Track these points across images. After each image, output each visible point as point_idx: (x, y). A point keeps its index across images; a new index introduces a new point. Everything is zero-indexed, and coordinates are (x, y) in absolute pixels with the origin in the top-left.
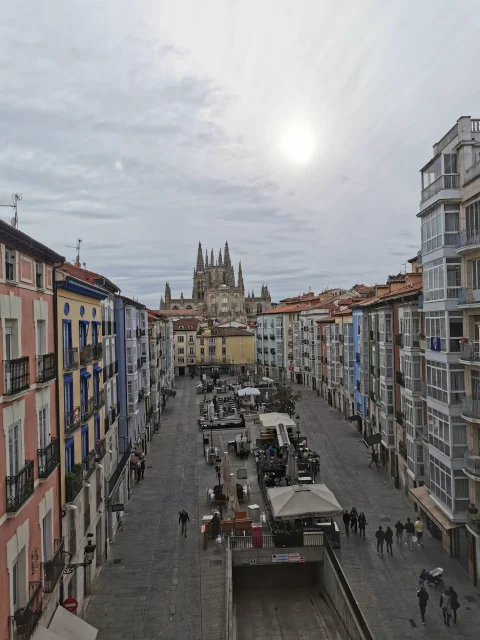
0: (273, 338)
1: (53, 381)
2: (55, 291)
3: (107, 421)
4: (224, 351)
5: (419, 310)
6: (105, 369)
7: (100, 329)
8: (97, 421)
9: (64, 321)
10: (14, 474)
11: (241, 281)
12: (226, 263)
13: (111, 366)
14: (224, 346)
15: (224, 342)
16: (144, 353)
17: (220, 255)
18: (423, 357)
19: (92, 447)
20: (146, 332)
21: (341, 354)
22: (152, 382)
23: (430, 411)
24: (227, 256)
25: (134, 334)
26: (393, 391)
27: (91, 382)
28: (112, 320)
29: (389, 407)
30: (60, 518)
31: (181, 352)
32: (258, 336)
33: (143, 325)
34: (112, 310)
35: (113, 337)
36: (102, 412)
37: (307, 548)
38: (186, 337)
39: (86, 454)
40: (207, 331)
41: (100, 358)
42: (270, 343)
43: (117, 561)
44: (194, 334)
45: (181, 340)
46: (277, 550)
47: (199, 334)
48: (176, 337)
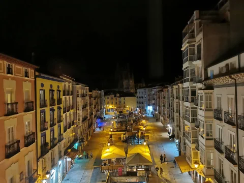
0: (142, 98)
1: (34, 111)
2: (35, 79)
3: (65, 127)
4: (124, 103)
5: (183, 86)
7: (62, 93)
9: (41, 90)
13: (69, 107)
15: (124, 99)
16: (87, 103)
19: (56, 136)
20: (88, 95)
21: (164, 104)
22: (92, 114)
25: (80, 96)
26: (178, 118)
27: (55, 112)
28: (71, 90)
29: (177, 124)
30: (37, 162)
31: (108, 103)
32: (137, 97)
33: (87, 92)
34: (71, 86)
35: (71, 96)
36: (62, 124)
37: (139, 176)
38: (110, 97)
39: (53, 139)
40: (118, 95)
41: (61, 104)
42: (141, 100)
43: (68, 180)
44: (113, 96)
45: (108, 98)
46: (127, 177)
47: (115, 96)
48: (106, 97)
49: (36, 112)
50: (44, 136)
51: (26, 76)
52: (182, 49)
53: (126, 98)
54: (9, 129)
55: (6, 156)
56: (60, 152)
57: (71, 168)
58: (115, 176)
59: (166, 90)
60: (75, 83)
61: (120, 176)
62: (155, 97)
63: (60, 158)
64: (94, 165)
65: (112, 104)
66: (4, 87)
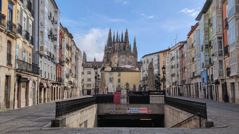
4: (119, 81)
11: (135, 48)
12: (126, 40)
14: (119, 78)
15: (119, 75)
17: (122, 35)
24: (127, 37)
31: (89, 80)
45: (89, 73)
47: (102, 69)
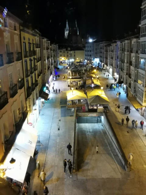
0: (90, 51)
1: (21, 61)
2: (20, 32)
3: (38, 75)
5: (139, 41)
6: (37, 59)
7: (35, 46)
8: (35, 74)
9: (24, 42)
10: (12, 87)
13: (39, 58)
16: (49, 55)
18: (139, 56)
19: (34, 82)
20: (50, 48)
21: (112, 56)
22: (52, 64)
23: (139, 73)
25: (45, 49)
26: (128, 67)
27: (33, 62)
28: (39, 43)
29: (126, 72)
30: (26, 101)
31: (61, 56)
32: (86, 51)
33: (49, 46)
34: (39, 40)
35: (39, 49)
36: (36, 72)
37: (99, 112)
38: (62, 51)
39: (32, 84)
40: (69, 49)
41: (35, 55)
42: (89, 53)
43: (43, 115)
44: (65, 50)
45: (61, 52)
46: (89, 113)
47: (67, 50)
48: (59, 50)
49: (22, 61)
50: (28, 81)
51: (15, 30)
52: (142, 7)
53: (76, 51)
54: (10, 74)
55: (10, 95)
56: (37, 94)
57: (43, 107)
58: (80, 112)
59: (115, 44)
60: (41, 37)
61: (83, 112)
62: (102, 51)
63: (37, 98)
64: (60, 105)
65: (64, 56)
66: (4, 39)
